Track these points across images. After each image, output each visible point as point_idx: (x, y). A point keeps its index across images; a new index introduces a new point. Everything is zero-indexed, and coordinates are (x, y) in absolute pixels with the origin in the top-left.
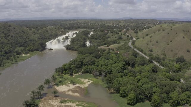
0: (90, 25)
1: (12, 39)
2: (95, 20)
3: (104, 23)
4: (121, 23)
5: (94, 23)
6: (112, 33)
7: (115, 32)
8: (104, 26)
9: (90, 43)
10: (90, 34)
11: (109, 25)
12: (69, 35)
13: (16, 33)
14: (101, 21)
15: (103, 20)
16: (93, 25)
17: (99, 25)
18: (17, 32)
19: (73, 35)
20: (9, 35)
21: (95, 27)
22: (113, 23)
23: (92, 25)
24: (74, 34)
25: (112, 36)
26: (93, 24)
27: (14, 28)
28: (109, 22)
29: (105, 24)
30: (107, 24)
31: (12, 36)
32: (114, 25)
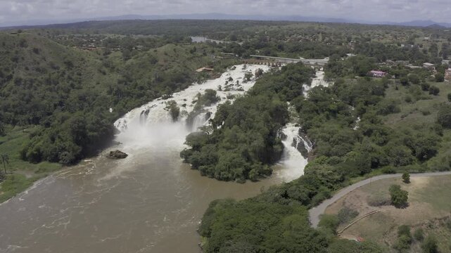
0: (320, 39)
1: (15, 92)
2: (339, 24)
3: (366, 36)
4: (418, 37)
5: (334, 34)
6: (405, 83)
7: (416, 82)
8: (367, 46)
9: (303, 132)
10: (309, 84)
11: (383, 41)
12: (231, 79)
13: (38, 70)
14: (357, 27)
15: (363, 25)
16: (330, 41)
17: (349, 40)
18: (43, 65)
19: (245, 82)
20: (10, 77)
21: (338, 47)
22: (396, 37)
23: (327, 39)
24: (248, 77)
25: (408, 101)
26: (332, 37)
27: (36, 51)
28: (380, 32)
29: (369, 40)
30: (375, 40)
31: (18, 82)
32: (399, 45)
